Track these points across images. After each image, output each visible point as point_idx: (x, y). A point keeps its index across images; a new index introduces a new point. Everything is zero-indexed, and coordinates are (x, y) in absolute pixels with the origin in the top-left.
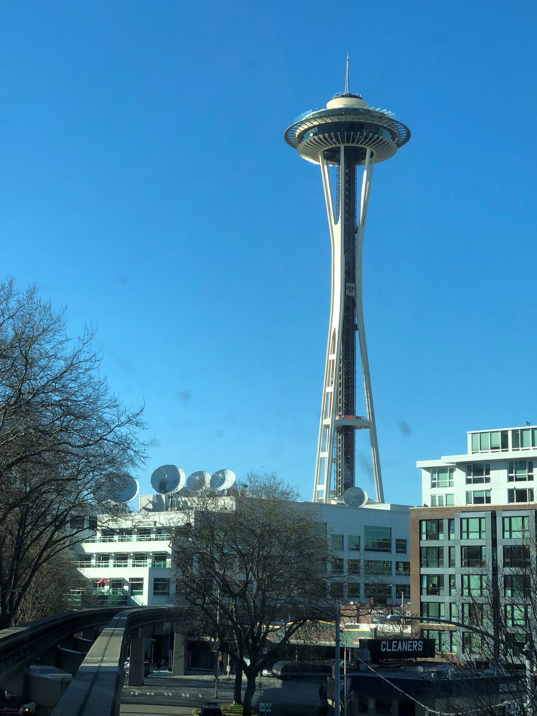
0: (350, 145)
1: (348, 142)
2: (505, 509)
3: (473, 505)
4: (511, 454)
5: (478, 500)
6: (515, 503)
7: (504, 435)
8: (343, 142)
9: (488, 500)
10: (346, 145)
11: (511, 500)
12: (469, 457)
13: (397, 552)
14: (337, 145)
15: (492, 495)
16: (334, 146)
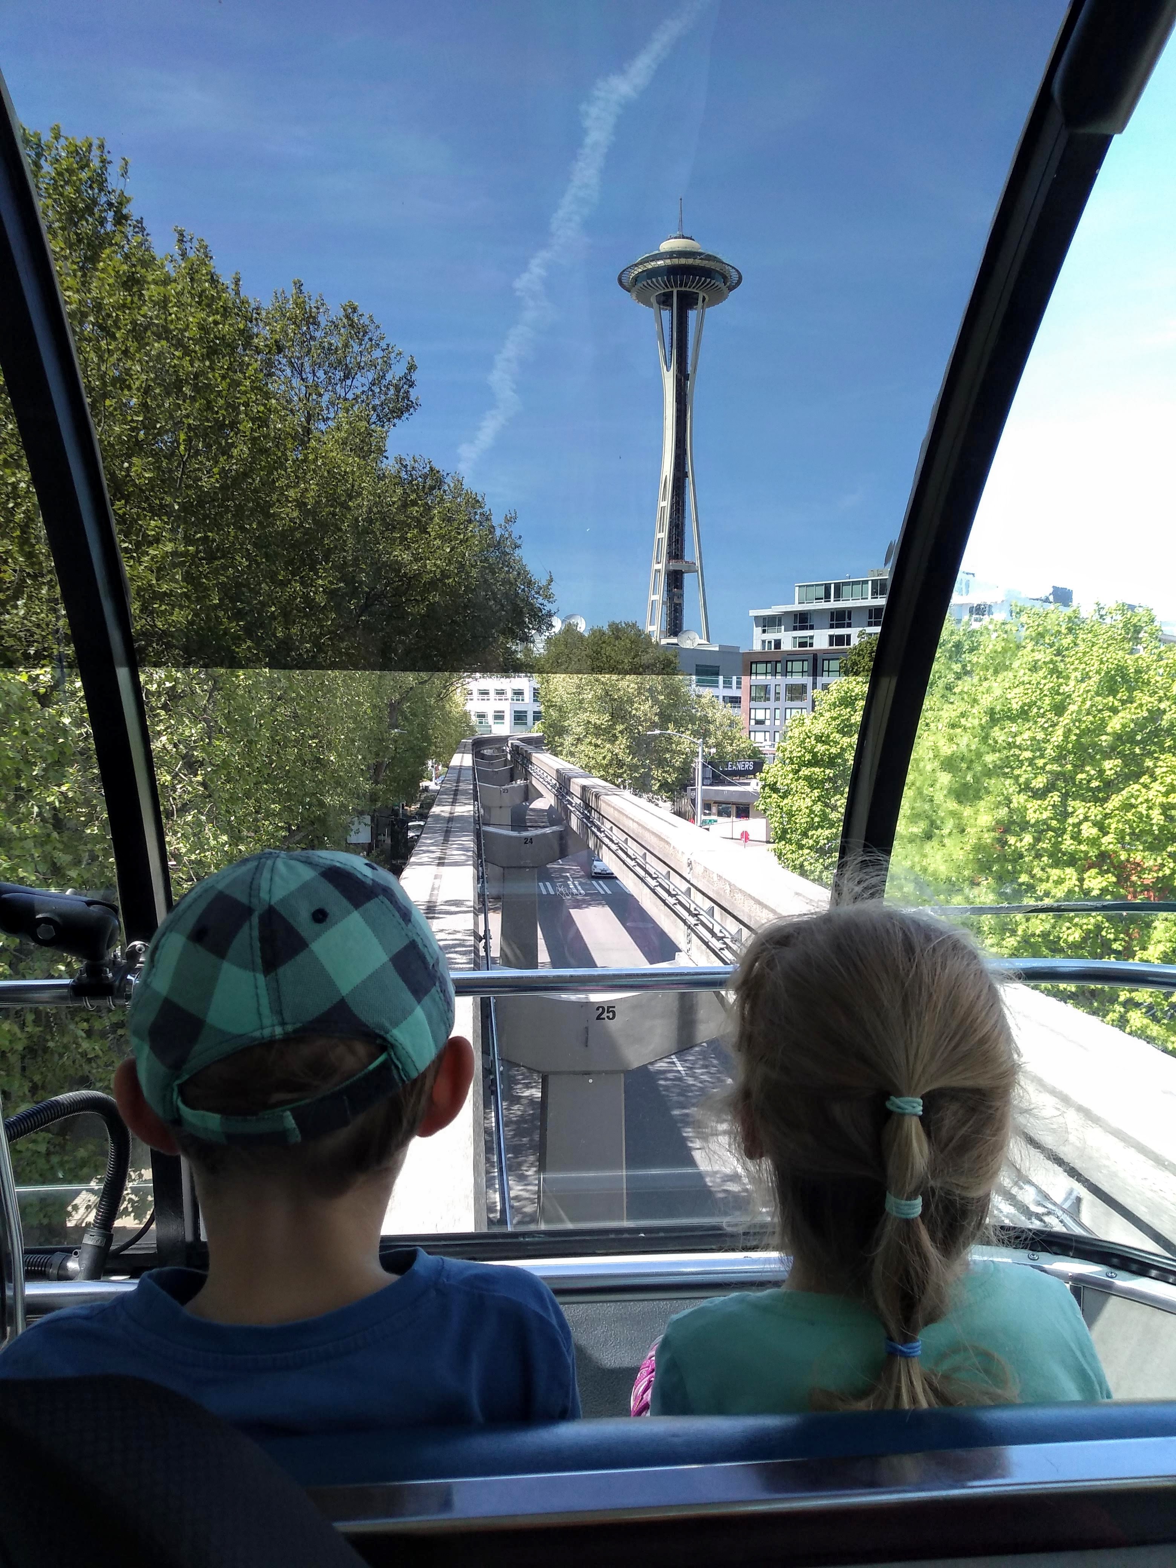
0: (683, 289)
1: (681, 286)
2: (825, 652)
3: (797, 649)
4: (833, 604)
5: (802, 644)
6: (834, 647)
7: (827, 588)
8: (676, 287)
9: (811, 645)
10: (679, 289)
11: (831, 644)
12: (797, 607)
13: (724, 687)
14: (670, 289)
15: (815, 641)
16: (667, 290)
